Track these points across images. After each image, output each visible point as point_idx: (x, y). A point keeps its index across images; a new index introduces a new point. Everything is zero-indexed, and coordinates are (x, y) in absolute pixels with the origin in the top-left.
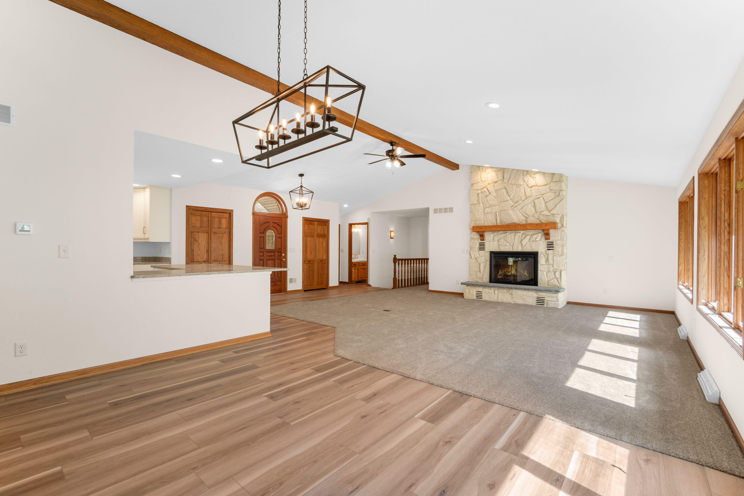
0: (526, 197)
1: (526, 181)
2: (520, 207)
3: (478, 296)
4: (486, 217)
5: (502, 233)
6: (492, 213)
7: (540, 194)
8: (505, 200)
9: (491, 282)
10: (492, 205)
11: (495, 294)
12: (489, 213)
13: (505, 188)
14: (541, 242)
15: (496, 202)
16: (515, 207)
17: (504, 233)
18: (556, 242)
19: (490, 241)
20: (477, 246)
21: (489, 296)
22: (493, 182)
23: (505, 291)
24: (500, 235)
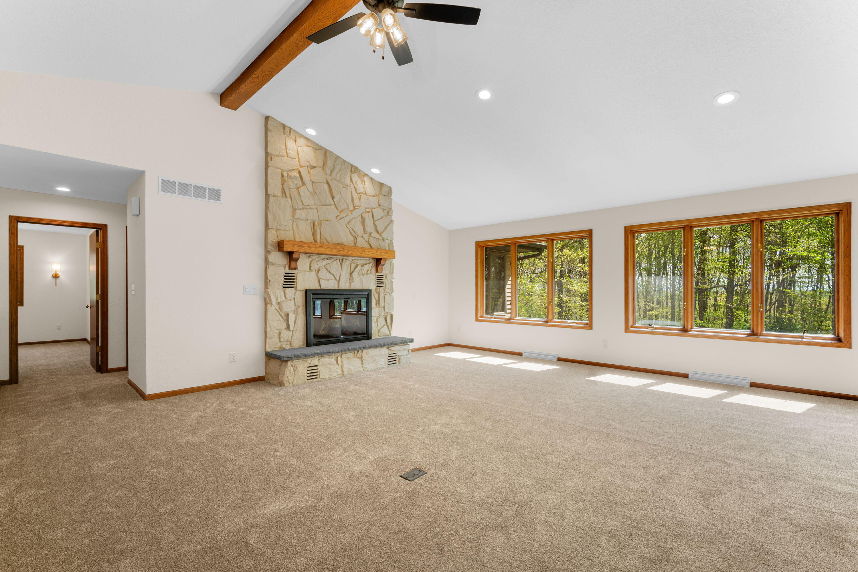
0: (354, 207)
1: (354, 182)
2: (347, 219)
3: (312, 374)
4: (297, 226)
5: (323, 259)
6: (307, 220)
7: (370, 207)
8: (327, 204)
9: (308, 344)
10: (308, 207)
11: (339, 363)
12: (302, 220)
13: (328, 183)
14: (372, 275)
15: (313, 203)
16: (341, 219)
17: (327, 259)
18: (386, 277)
19: (305, 272)
20: (282, 280)
21: (330, 368)
22: (308, 164)
23: (351, 355)
24: (321, 261)
